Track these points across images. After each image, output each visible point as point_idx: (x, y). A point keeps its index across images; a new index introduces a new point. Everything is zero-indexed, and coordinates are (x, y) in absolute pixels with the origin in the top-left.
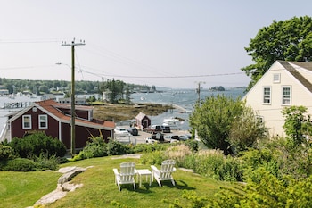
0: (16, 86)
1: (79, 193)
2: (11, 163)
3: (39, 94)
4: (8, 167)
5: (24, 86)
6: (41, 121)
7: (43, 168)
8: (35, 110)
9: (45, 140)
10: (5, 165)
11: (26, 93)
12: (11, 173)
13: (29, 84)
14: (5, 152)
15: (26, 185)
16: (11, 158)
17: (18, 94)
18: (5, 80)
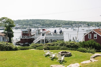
0: (90, 24)
1: (95, 63)
2: (79, 49)
3: (98, 27)
4: (78, 50)
5: (93, 24)
6: (94, 36)
7: (89, 52)
8: (93, 32)
9: (93, 43)
10: (77, 49)
11: (93, 26)
12: (78, 52)
13: (95, 23)
14: (77, 45)
15: (81, 57)
16: (79, 47)
17: (91, 26)
18: (87, 22)
